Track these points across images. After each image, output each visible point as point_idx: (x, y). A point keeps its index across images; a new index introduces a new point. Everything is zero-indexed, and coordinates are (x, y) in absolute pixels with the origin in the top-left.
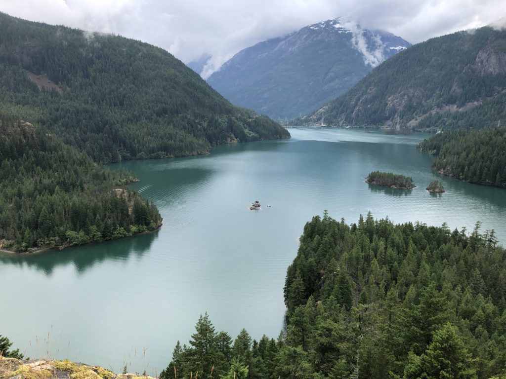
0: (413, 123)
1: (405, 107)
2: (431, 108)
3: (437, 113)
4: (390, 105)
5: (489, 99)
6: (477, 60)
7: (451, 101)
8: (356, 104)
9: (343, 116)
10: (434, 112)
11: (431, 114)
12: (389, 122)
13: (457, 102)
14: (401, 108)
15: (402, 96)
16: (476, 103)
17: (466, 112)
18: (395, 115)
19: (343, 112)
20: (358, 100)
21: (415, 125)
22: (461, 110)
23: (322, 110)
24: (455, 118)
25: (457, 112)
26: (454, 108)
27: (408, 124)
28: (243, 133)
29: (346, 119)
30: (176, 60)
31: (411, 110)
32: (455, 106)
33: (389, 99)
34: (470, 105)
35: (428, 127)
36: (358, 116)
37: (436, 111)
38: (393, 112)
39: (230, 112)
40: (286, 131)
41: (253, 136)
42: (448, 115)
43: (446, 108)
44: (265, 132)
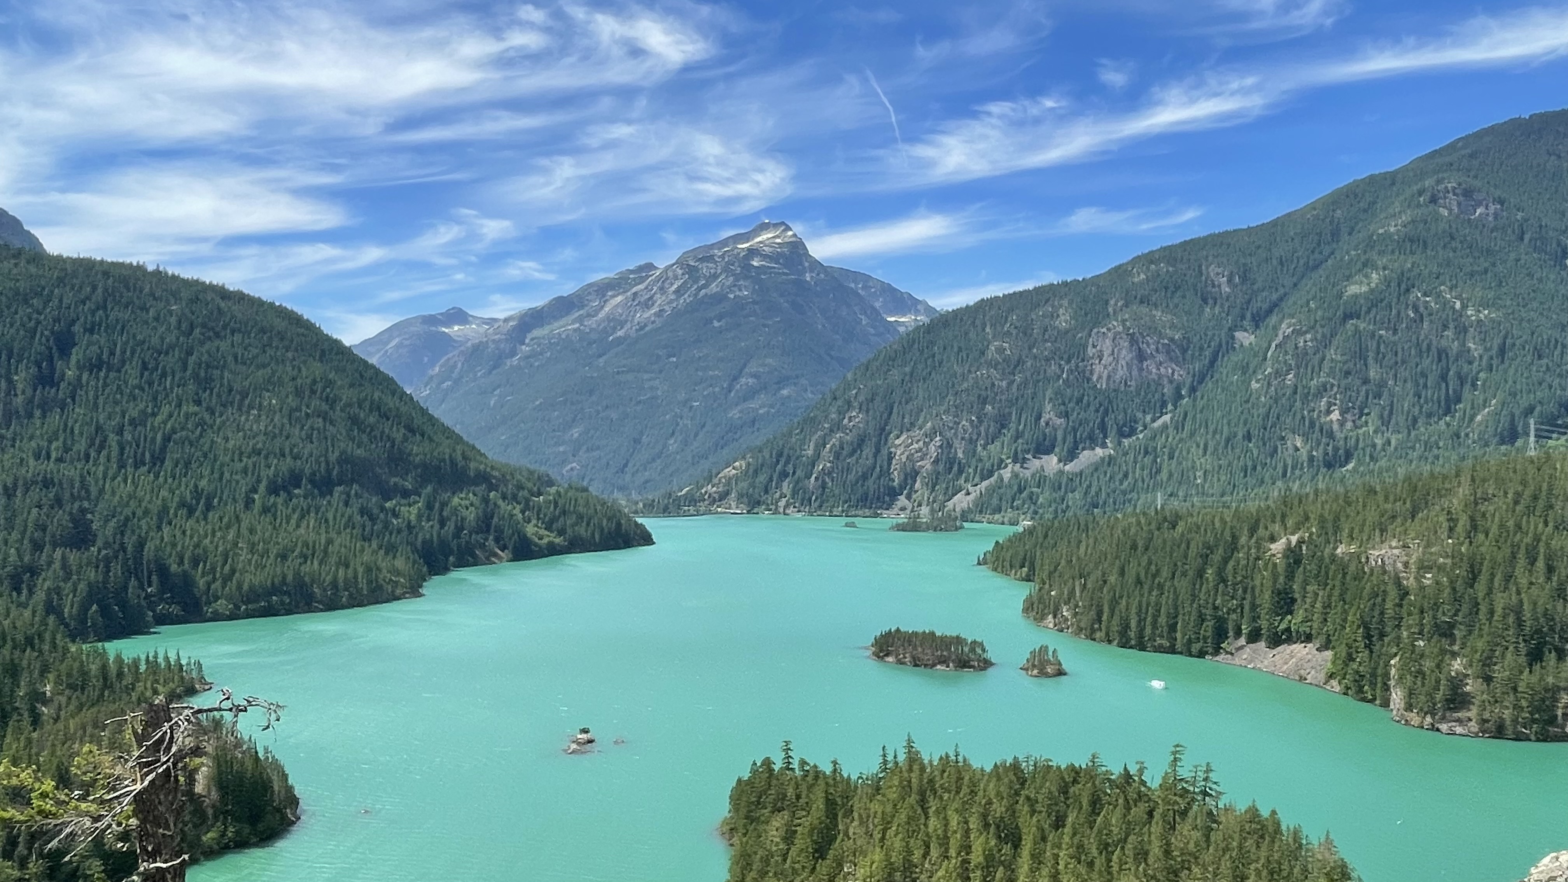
0: (961, 502)
1: (936, 462)
2: (1001, 464)
3: (1015, 475)
4: (900, 456)
5: (1126, 442)
6: (1090, 351)
7: (1044, 446)
8: (817, 456)
9: (786, 487)
10: (1006, 474)
11: (1002, 480)
12: (902, 500)
13: (1057, 450)
14: (927, 465)
15: (931, 436)
16: (1099, 451)
17: (1081, 474)
18: (915, 481)
19: (784, 475)
20: (821, 445)
21: (965, 505)
22: (1067, 468)
23: (730, 472)
24: (1057, 487)
25: (1061, 472)
26: (1051, 463)
27: (950, 504)
28: (521, 534)
29: (794, 493)
31: (950, 473)
32: (1055, 459)
33: (897, 442)
34: (1087, 457)
35: (998, 510)
36: (823, 485)
37: (1012, 472)
38: (911, 475)
39: (483, 478)
40: (641, 527)
41: (551, 545)
42: (1041, 480)
43: (1035, 464)
44: (582, 531)
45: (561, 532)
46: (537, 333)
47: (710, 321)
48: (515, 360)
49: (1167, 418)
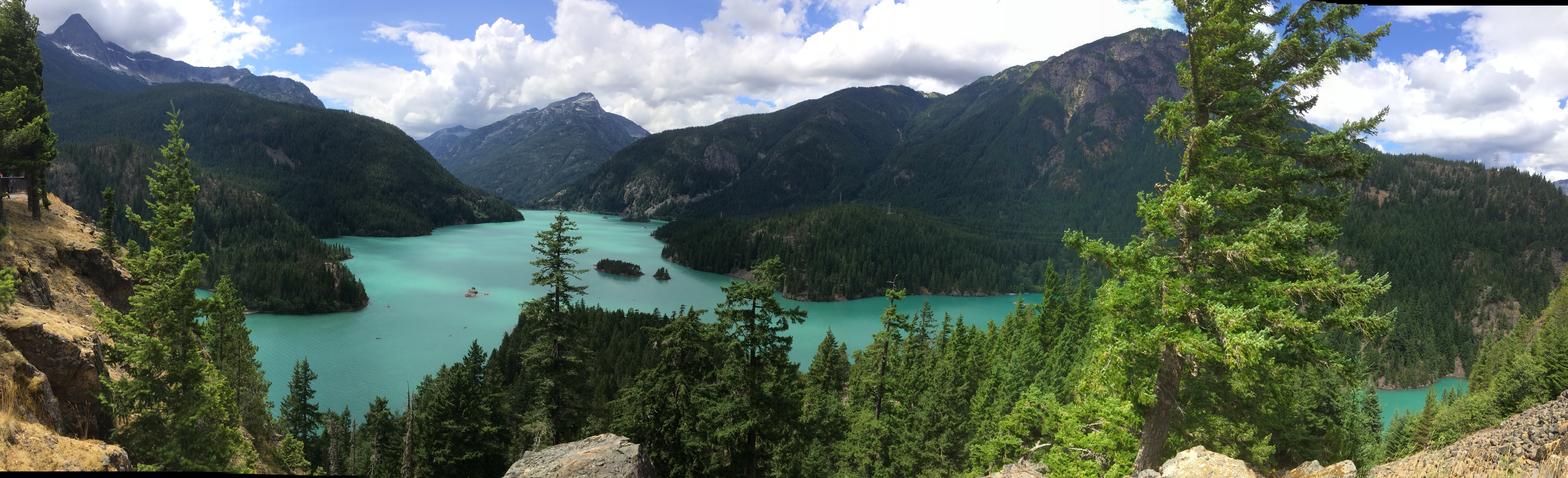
0: (650, 211)
1: (642, 194)
2: (667, 197)
3: (672, 202)
4: (628, 191)
5: (715, 192)
6: (705, 154)
7: (684, 191)
8: (595, 190)
9: (583, 199)
10: (669, 201)
11: (667, 203)
12: (628, 209)
13: (689, 193)
14: (638, 196)
15: (640, 184)
16: (705, 194)
17: (697, 203)
18: (633, 202)
19: (581, 196)
20: (596, 186)
21: (652, 212)
22: (692, 200)
23: (560, 194)
24: (687, 207)
25: (690, 202)
26: (686, 199)
27: (646, 212)
28: (472, 215)
29: (585, 203)
30: (408, 137)
31: (647, 199)
32: (688, 196)
33: (627, 186)
34: (700, 197)
35: (664, 215)
36: (596, 201)
37: (671, 200)
38: (631, 199)
39: (459, 192)
40: (520, 213)
41: (483, 218)
42: (682, 204)
43: (680, 198)
44: (495, 214)
45: (487, 214)
46: (490, 135)
47: (557, 133)
48: (480, 147)
49: (731, 184)
